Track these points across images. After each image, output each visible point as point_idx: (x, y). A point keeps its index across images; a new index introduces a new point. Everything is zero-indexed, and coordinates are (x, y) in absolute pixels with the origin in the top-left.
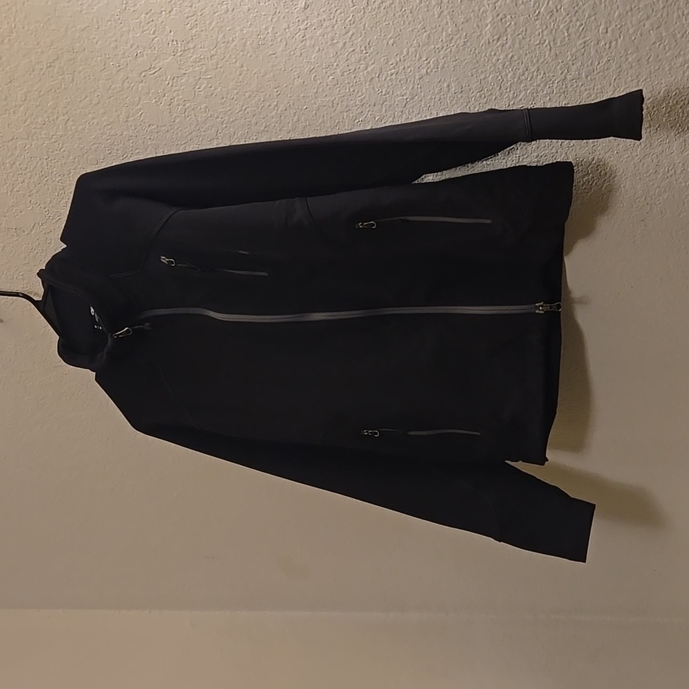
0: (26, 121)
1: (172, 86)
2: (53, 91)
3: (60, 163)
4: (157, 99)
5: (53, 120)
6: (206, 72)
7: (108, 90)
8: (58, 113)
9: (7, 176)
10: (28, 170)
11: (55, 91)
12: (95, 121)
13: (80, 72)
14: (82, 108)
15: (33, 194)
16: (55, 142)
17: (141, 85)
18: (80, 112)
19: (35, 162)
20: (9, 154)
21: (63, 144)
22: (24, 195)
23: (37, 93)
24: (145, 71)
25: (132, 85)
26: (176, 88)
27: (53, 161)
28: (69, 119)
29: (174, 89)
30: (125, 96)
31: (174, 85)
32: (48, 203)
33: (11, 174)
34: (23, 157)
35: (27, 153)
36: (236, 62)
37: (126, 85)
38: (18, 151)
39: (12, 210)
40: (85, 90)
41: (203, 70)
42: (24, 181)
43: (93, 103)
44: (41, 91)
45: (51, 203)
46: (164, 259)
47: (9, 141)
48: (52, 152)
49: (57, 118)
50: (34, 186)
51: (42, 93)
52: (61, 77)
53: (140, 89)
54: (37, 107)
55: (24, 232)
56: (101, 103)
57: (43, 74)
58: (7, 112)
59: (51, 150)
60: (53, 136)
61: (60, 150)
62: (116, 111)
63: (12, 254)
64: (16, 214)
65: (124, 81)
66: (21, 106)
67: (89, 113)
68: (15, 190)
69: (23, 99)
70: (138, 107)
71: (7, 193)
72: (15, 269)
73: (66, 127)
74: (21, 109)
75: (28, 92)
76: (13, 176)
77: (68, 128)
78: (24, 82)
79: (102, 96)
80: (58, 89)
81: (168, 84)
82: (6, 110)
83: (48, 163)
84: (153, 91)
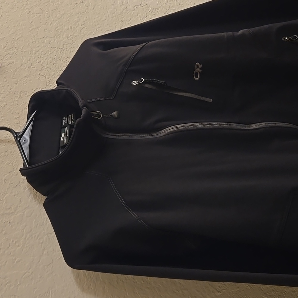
0: (57, 28)
1: (152, 12)
2: (80, 13)
3: (69, 51)
4: (141, 19)
5: (74, 28)
6: (173, 6)
7: (113, 14)
8: (79, 24)
9: (30, 59)
10: (46, 55)
11: (81, 14)
12: (100, 29)
13: (99, 5)
14: (95, 22)
15: (43, 69)
16: (71, 39)
17: (133, 11)
18: (92, 24)
19: (53, 50)
20: (38, 45)
21: (75, 41)
22: (37, 70)
23: (69, 14)
24: (137, 5)
25: (128, 12)
26: (154, 13)
27: (66, 50)
28: (84, 28)
29: (153, 14)
30: (122, 17)
31: (153, 12)
32: (52, 75)
33: (33, 57)
34: (46, 47)
35: (50, 45)
36: (191, 2)
37: (124, 11)
38: (44, 44)
39: (24, 79)
40: (99, 13)
41: (172, 5)
42: (40, 61)
43: (102, 20)
44: (71, 14)
45: (54, 75)
46: (135, 83)
47: (40, 39)
48: (67, 45)
49: (77, 27)
50: (46, 64)
51: (72, 15)
52: (87, 7)
53: (133, 13)
54: (66, 21)
55: (26, 94)
56: (107, 20)
57: (76, 6)
58: (47, 24)
59: (66, 44)
60: (70, 36)
61: (72, 44)
62: (115, 24)
63: (9, 110)
64: (25, 82)
65: (124, 10)
66: (56, 20)
67: (98, 25)
68: (32, 67)
69: (60, 17)
70: (129, 22)
71: (26, 68)
72: (7, 122)
73: (81, 32)
74: (56, 22)
75: (64, 14)
76: (34, 58)
77: (82, 32)
78: (63, 10)
79: (109, 16)
80: (83, 12)
81: (150, 11)
82: (47, 22)
83: (61, 51)
84: (140, 14)
